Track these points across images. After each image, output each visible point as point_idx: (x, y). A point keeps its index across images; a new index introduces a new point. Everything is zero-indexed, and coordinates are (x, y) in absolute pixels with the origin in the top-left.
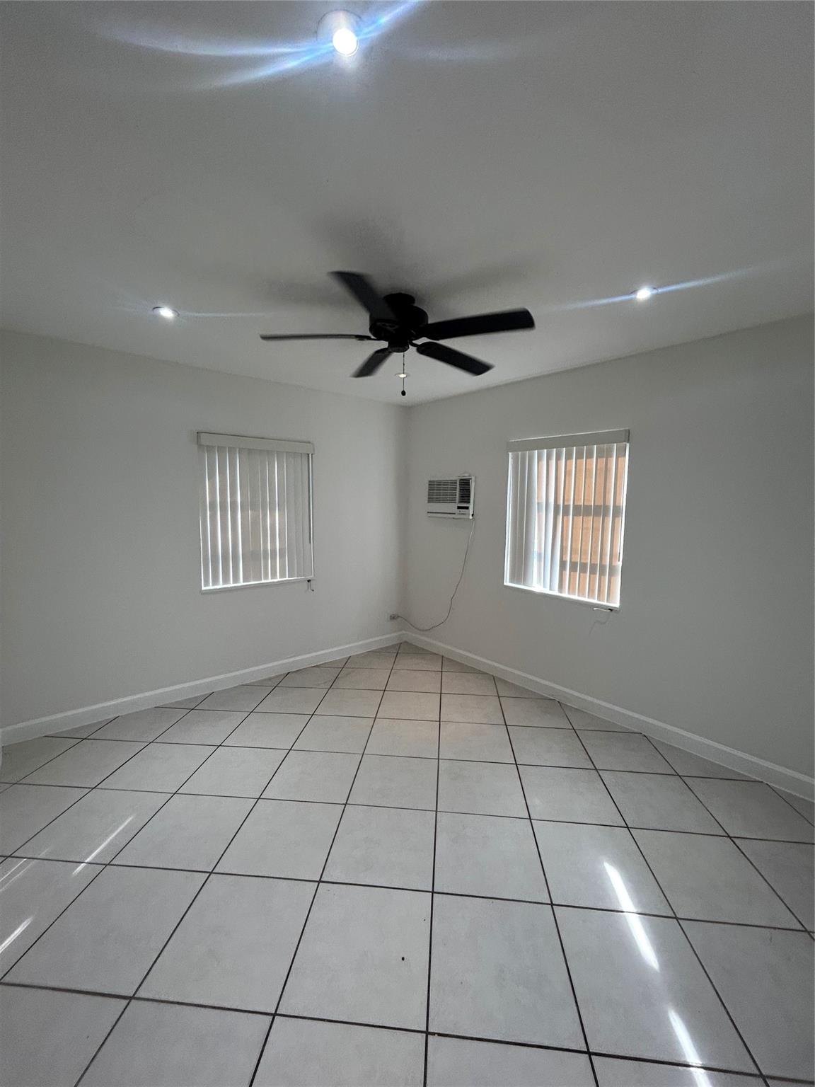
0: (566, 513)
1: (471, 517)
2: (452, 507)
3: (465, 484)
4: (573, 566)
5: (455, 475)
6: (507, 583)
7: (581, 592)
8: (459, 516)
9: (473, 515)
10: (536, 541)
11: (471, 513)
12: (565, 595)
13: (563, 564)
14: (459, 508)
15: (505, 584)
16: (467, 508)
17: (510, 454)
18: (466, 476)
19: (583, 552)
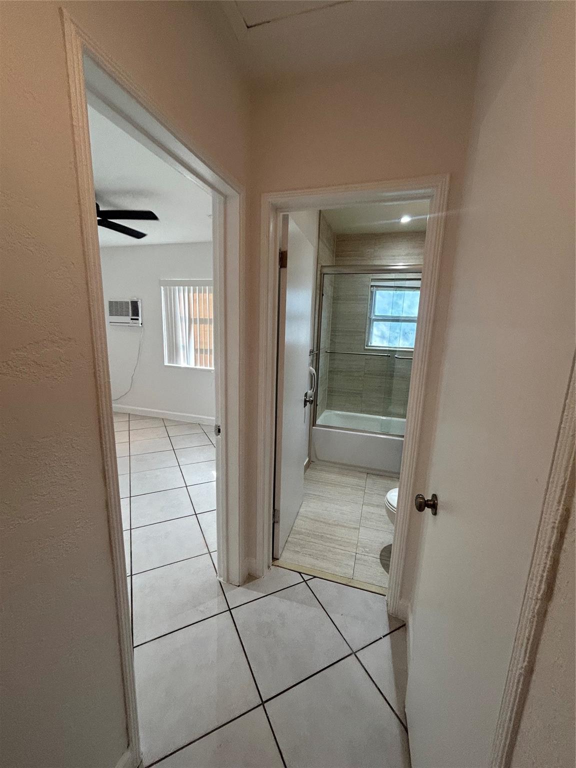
0: (195, 323)
1: (140, 325)
2: (127, 319)
3: (135, 305)
4: (201, 350)
5: (128, 298)
6: (166, 363)
7: (206, 365)
8: (131, 325)
9: (141, 324)
10: (181, 339)
11: (140, 322)
12: (198, 367)
13: (196, 350)
14: (132, 319)
15: (165, 364)
16: (138, 319)
17: (162, 287)
18: (135, 299)
19: (205, 343)
